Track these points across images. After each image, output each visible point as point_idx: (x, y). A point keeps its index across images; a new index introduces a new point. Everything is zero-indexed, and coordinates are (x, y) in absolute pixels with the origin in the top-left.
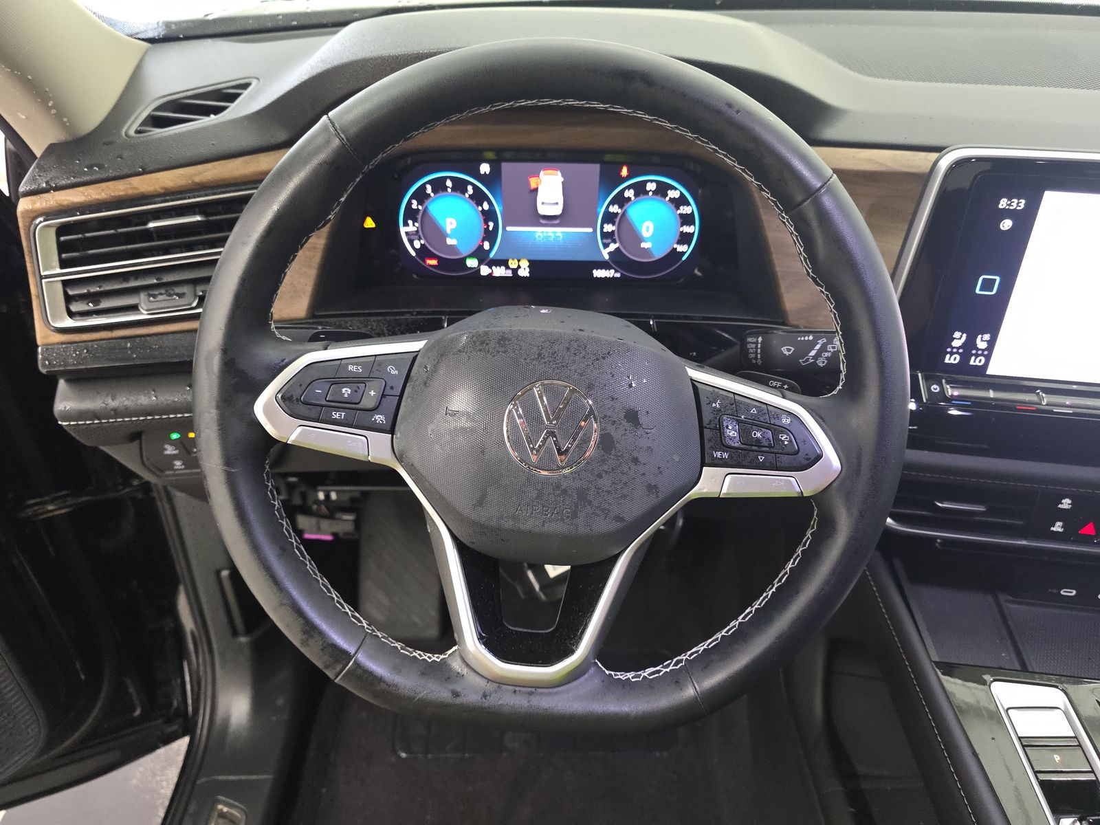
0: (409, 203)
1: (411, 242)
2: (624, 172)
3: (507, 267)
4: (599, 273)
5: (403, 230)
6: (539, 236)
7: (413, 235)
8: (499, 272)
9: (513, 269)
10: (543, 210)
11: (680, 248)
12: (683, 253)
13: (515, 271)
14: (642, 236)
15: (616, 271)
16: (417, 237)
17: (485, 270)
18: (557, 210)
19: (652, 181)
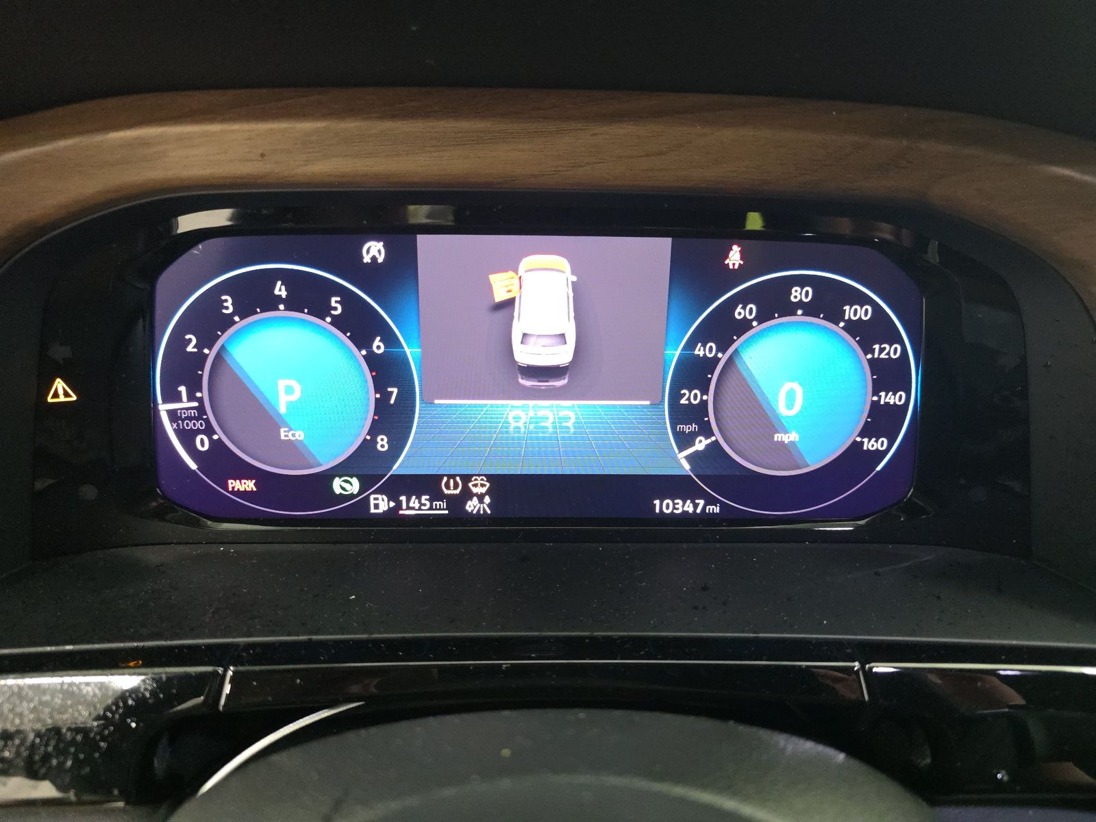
0: (178, 341)
1: (187, 438)
2: (734, 258)
3: (436, 495)
4: (667, 506)
5: (164, 408)
6: (517, 419)
7: (190, 418)
8: (416, 506)
9: (450, 498)
10: (525, 355)
11: (870, 445)
12: (880, 455)
13: (456, 503)
14: (777, 416)
15: (710, 501)
16: (199, 425)
17: (381, 504)
18: (562, 356)
19: (802, 281)
